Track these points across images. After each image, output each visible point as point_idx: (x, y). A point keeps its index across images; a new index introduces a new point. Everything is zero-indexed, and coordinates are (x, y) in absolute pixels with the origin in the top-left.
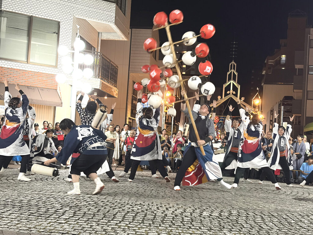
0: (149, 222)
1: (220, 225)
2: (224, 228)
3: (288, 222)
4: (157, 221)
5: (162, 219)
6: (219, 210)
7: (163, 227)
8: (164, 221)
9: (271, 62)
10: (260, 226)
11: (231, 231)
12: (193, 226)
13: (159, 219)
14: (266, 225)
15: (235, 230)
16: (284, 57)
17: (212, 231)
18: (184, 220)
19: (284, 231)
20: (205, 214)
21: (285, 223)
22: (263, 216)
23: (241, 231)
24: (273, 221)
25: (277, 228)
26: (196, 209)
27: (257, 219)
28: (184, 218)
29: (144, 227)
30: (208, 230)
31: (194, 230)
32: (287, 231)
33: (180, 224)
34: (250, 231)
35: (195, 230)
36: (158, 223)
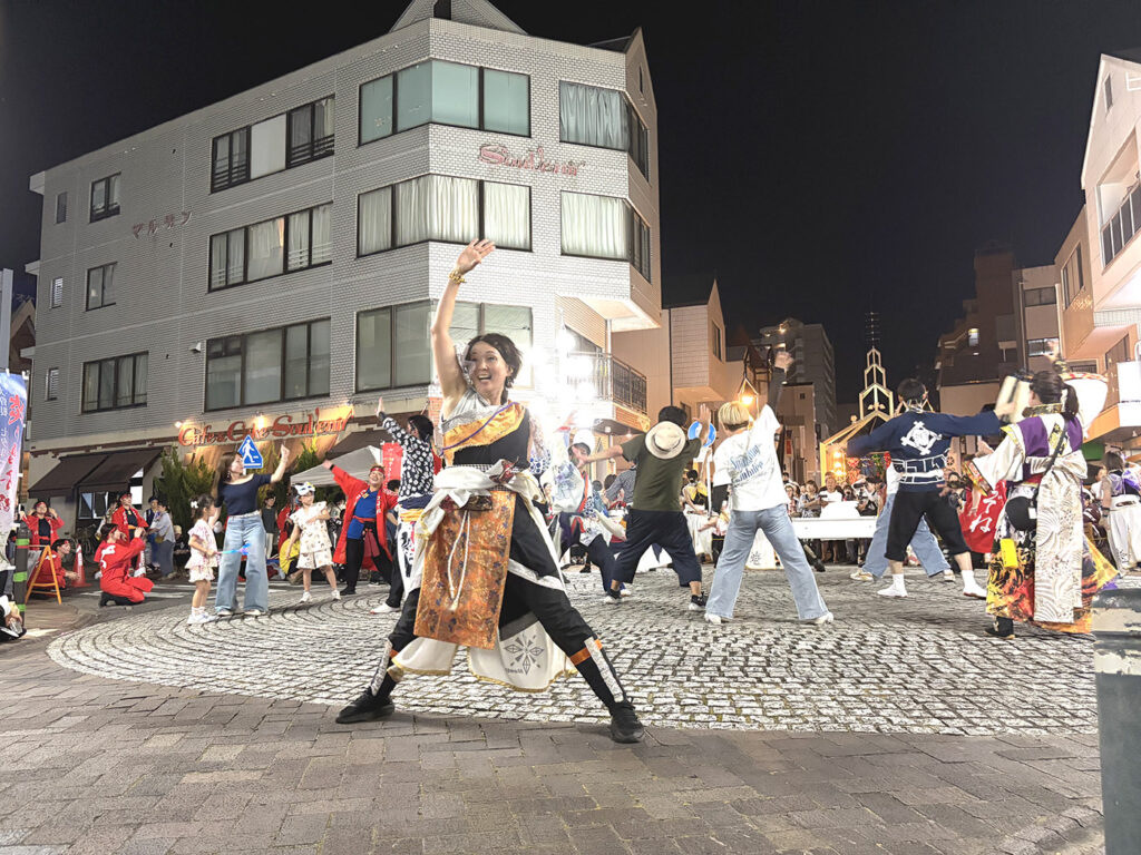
0: (664, 672)
1: (835, 671)
2: (842, 676)
3: (1005, 655)
4: (685, 668)
5: (697, 664)
6: (837, 635)
7: (694, 681)
8: (701, 669)
9: (950, 345)
10: (933, 668)
11: (860, 682)
12: (768, 676)
13: (690, 665)
14: (950, 663)
15: (868, 680)
16: (974, 333)
17: (813, 686)
18: (749, 663)
19: (995, 676)
20: (802, 645)
21: (996, 657)
22: (943, 643)
23: (883, 682)
24: (966, 654)
25: (977, 670)
26: (783, 636)
27: (926, 652)
28: (750, 658)
29: (649, 683)
30: (802, 684)
31: (767, 686)
32: (1001, 676)
33: (736, 674)
34: (906, 682)
35: (769, 686)
36: (685, 673)
